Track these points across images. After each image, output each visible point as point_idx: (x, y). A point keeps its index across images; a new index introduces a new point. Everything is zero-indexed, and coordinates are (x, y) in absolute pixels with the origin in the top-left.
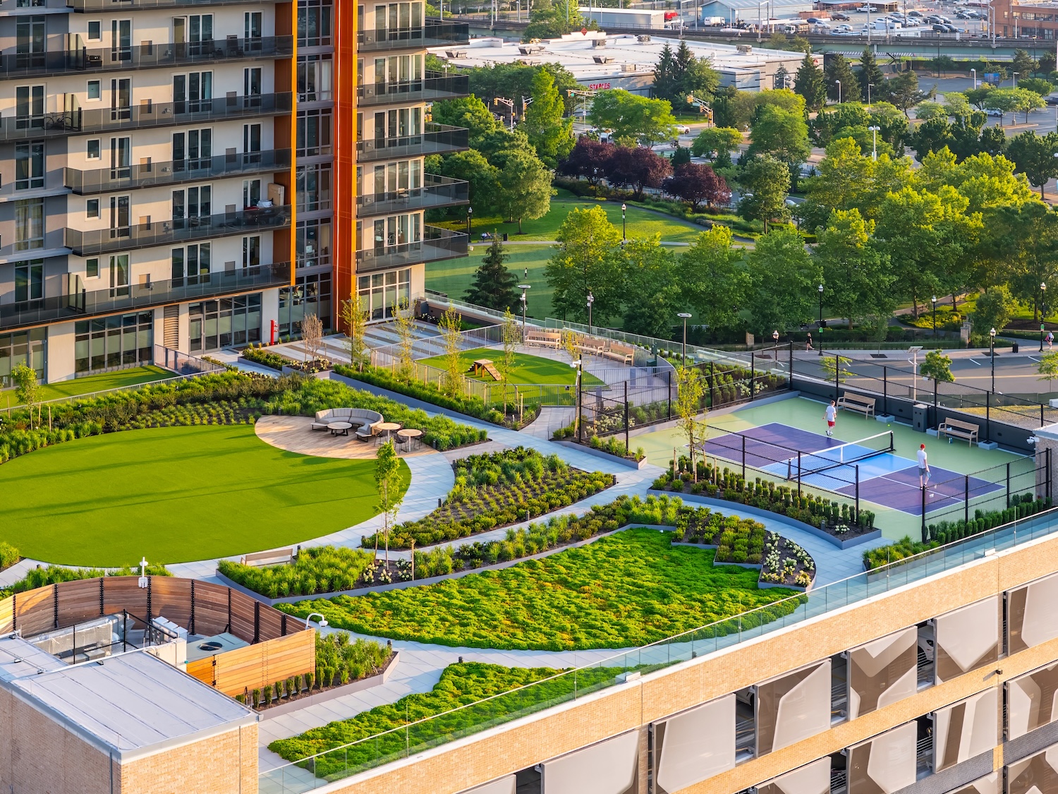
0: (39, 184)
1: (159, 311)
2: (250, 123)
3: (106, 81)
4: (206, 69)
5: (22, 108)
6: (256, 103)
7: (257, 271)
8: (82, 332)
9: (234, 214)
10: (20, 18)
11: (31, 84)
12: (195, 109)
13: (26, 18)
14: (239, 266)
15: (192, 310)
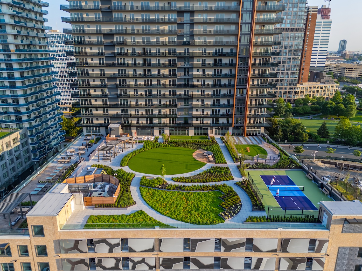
0: (188, 105)
1: (209, 128)
2: (228, 99)
3: (200, 90)
4: (220, 89)
5: (185, 93)
6: (230, 95)
7: (228, 124)
8: (195, 129)
9: (224, 114)
10: (184, 78)
11: (186, 89)
12: (217, 96)
13: (186, 78)
14: (225, 122)
15: (215, 128)
